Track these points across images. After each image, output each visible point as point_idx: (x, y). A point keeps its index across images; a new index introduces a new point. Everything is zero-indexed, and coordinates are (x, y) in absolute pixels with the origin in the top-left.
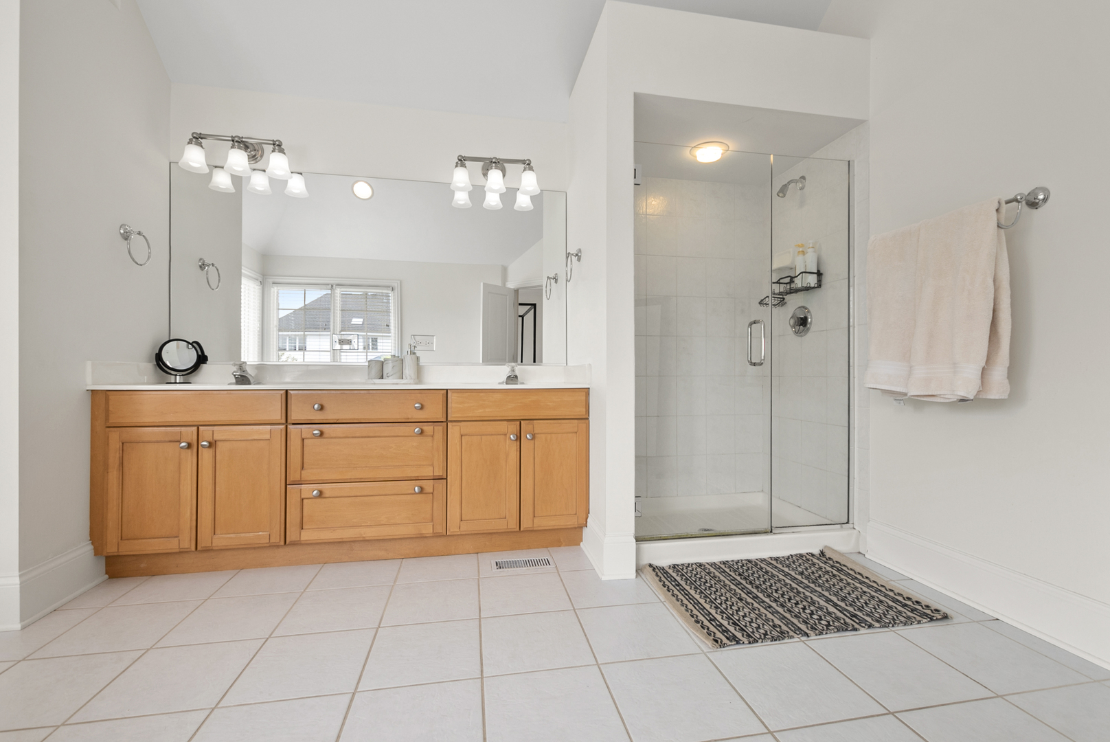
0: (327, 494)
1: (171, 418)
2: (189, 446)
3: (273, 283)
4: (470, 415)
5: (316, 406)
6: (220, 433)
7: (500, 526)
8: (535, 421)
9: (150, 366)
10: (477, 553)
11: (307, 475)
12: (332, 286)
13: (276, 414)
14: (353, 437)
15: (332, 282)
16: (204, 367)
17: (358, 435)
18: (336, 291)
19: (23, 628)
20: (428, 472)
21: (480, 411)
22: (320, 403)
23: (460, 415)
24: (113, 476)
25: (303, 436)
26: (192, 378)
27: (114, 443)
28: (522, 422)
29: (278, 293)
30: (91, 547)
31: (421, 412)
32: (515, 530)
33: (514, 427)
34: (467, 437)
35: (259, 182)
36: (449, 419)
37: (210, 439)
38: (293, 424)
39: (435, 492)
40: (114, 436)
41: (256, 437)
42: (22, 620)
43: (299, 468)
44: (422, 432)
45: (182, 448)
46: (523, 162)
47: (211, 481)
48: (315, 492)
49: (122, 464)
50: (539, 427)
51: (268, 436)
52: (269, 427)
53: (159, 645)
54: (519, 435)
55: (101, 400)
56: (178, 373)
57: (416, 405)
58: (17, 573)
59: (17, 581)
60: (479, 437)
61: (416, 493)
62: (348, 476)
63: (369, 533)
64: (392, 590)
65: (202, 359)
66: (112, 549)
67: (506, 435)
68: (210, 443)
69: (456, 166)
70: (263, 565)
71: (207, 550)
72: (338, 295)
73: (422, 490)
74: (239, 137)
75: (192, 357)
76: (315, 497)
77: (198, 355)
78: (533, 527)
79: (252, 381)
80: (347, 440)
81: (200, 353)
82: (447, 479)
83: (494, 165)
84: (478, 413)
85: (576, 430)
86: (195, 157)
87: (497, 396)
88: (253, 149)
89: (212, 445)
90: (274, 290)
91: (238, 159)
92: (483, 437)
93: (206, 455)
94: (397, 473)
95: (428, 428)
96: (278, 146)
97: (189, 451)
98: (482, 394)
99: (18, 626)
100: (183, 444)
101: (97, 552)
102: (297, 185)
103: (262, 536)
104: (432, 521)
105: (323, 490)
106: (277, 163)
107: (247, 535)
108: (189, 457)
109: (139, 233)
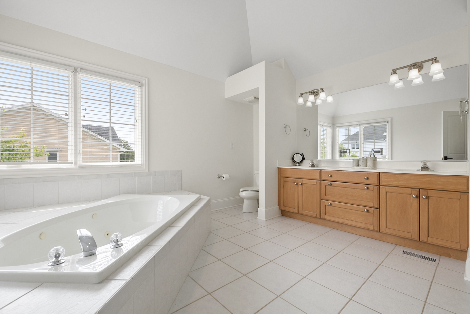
0: (333, 205)
1: (293, 176)
2: (297, 184)
3: (337, 127)
4: (391, 184)
5: (329, 175)
6: (304, 181)
7: (408, 236)
8: (429, 190)
9: (290, 161)
10: (397, 245)
11: (327, 197)
12: (359, 125)
13: (318, 177)
14: (342, 187)
15: (359, 123)
16: (304, 161)
17: (343, 187)
18: (361, 127)
19: (266, 221)
20: (371, 204)
21: (396, 182)
22: (331, 174)
23: (386, 183)
24: (282, 189)
25: (326, 185)
26: (301, 164)
27: (282, 182)
28: (420, 190)
29: (338, 130)
30: (278, 206)
31: (367, 180)
32: (417, 240)
33: (416, 192)
34: (389, 193)
35: (319, 102)
36: (380, 184)
37: (302, 183)
38: (323, 181)
39: (374, 213)
40: (282, 179)
41: (313, 183)
42: (266, 219)
43: (325, 195)
44: (368, 188)
45: (295, 184)
46: (432, 59)
47: (302, 195)
48: (329, 204)
49: (284, 187)
50: (431, 193)
51: (316, 184)
52: (316, 181)
53: (286, 233)
54: (418, 196)
55: (280, 170)
56: (297, 163)
57: (365, 178)
58: (265, 208)
59: (265, 210)
60: (396, 194)
61: (365, 212)
62: (340, 200)
63: (348, 222)
64: (352, 243)
65: (303, 159)
66: (282, 208)
67: (411, 195)
68: (301, 184)
69: (391, 74)
70: (316, 223)
71: (301, 214)
72: (362, 129)
73: (368, 211)
74: (311, 91)
75: (301, 158)
76: (329, 205)
77: (302, 158)
78: (427, 241)
79: (315, 166)
80: (339, 188)
81: (303, 157)
82: (379, 209)
83: (412, 67)
84: (395, 183)
85: (459, 198)
86: (301, 101)
87: (406, 177)
88: (315, 93)
89: (302, 184)
90: (337, 129)
91: (311, 98)
92: (398, 194)
93: (301, 187)
94: (357, 203)
95: (371, 187)
96: (322, 90)
97: (297, 185)
98: (397, 175)
99: (265, 220)
100: (296, 183)
101: (280, 208)
102: (330, 99)
103: (314, 214)
104: (373, 225)
105: (332, 204)
106: (322, 95)
107: (311, 212)
108: (297, 187)
109: (288, 126)
